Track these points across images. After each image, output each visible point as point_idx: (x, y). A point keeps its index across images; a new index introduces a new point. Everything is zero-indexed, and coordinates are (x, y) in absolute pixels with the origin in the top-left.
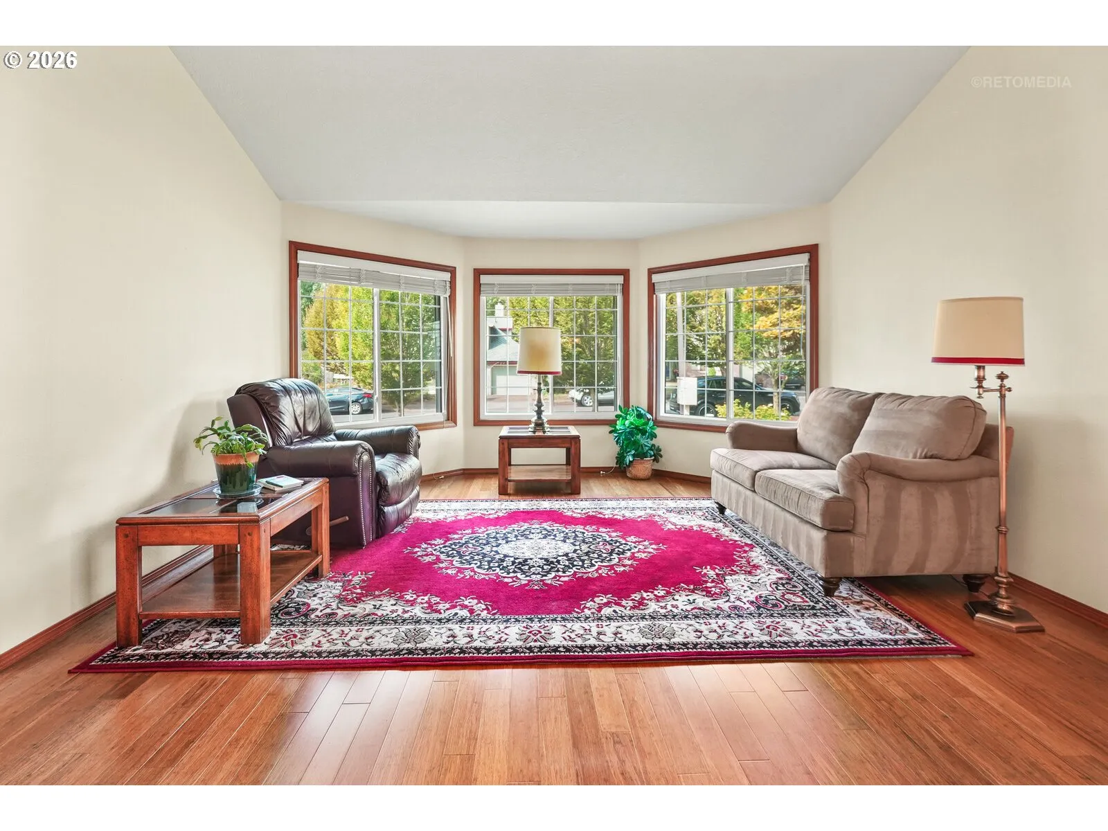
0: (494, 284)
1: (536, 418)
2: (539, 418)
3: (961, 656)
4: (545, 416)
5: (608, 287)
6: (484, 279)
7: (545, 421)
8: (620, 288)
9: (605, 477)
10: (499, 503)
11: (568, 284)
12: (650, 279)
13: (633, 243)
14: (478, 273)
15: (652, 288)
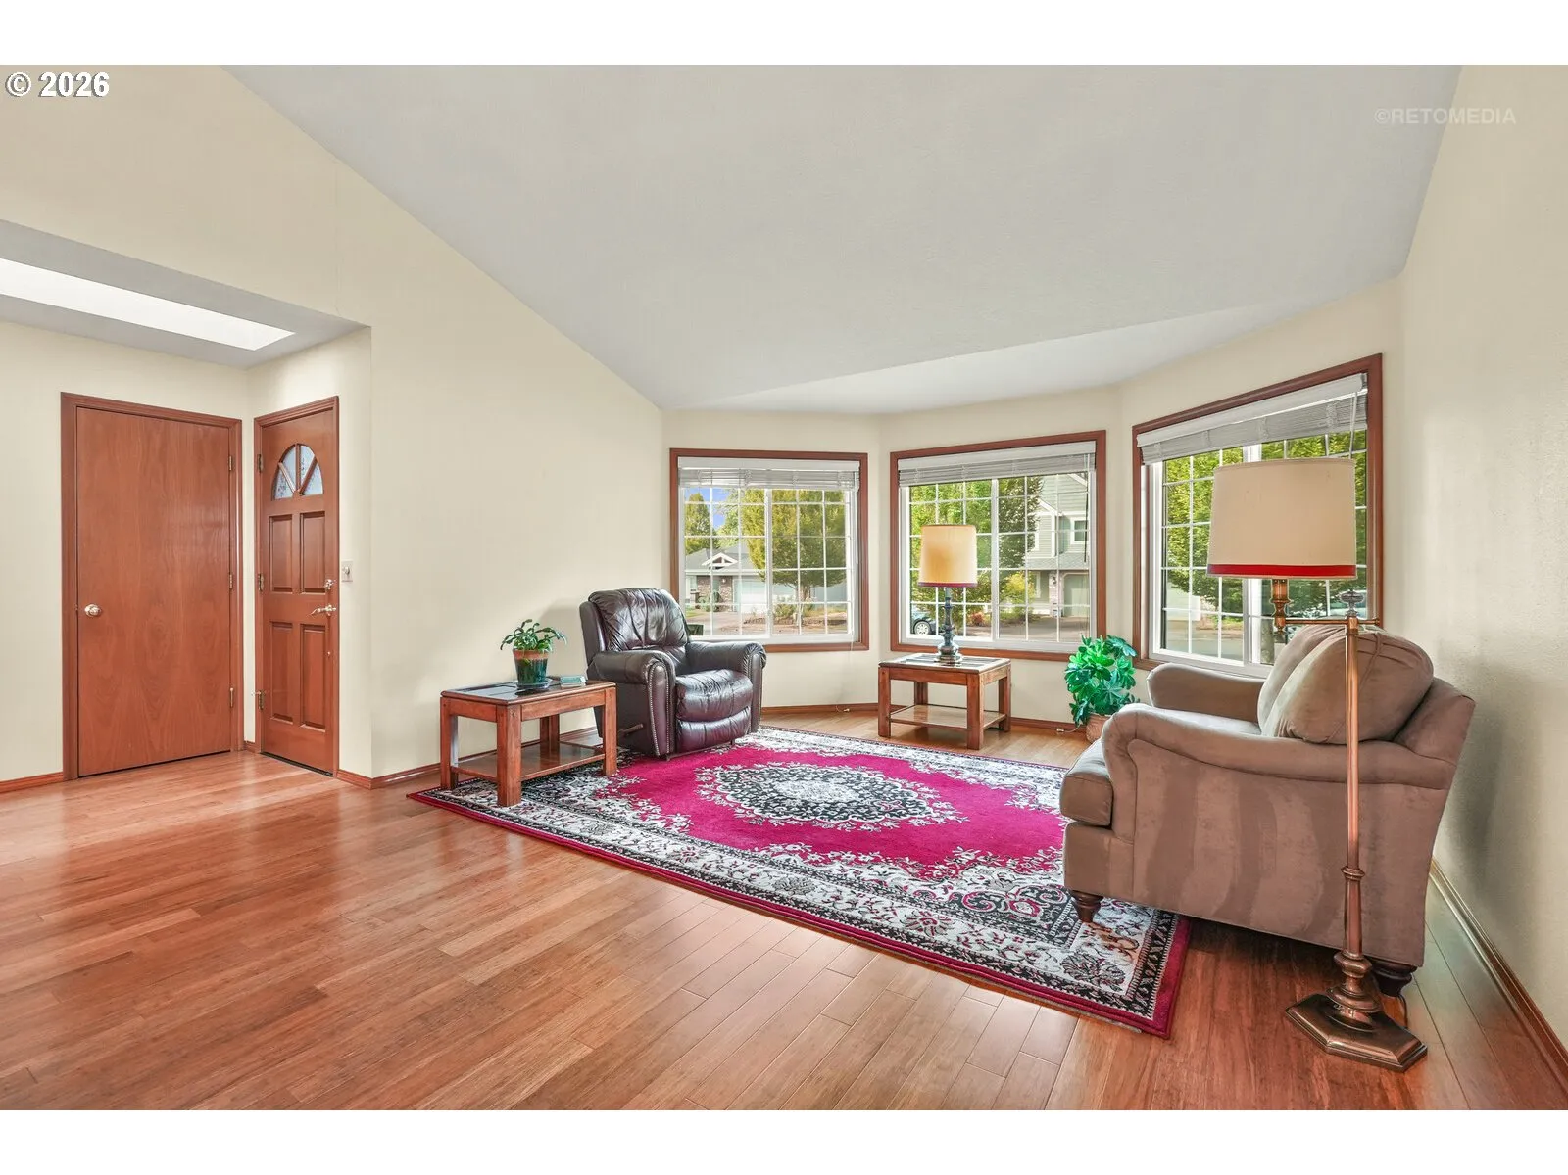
0: (914, 470)
1: (943, 644)
2: (948, 644)
3: (1139, 1031)
4: (957, 642)
5: (1071, 460)
6: (902, 464)
7: (954, 649)
8: (1090, 460)
9: (1063, 736)
10: (848, 742)
11: (1012, 462)
12: (1135, 442)
13: (1113, 389)
14: (896, 457)
15: (1138, 457)
